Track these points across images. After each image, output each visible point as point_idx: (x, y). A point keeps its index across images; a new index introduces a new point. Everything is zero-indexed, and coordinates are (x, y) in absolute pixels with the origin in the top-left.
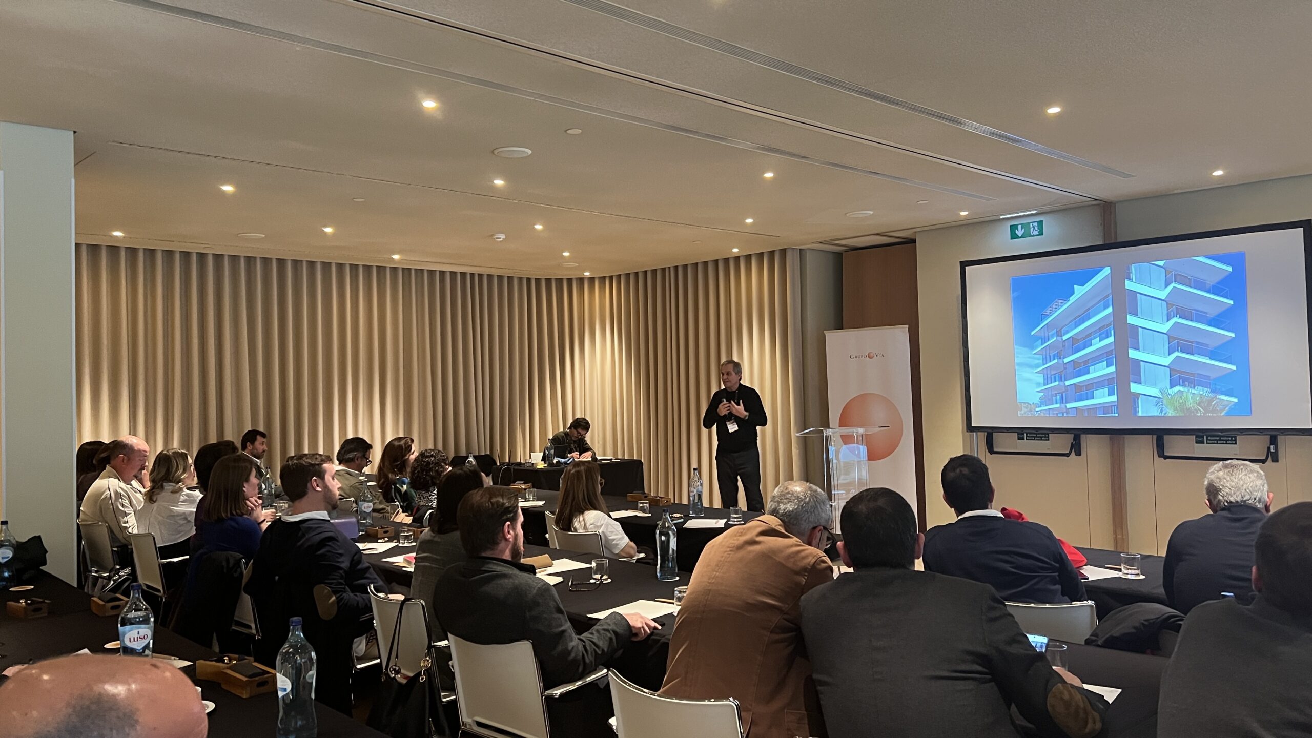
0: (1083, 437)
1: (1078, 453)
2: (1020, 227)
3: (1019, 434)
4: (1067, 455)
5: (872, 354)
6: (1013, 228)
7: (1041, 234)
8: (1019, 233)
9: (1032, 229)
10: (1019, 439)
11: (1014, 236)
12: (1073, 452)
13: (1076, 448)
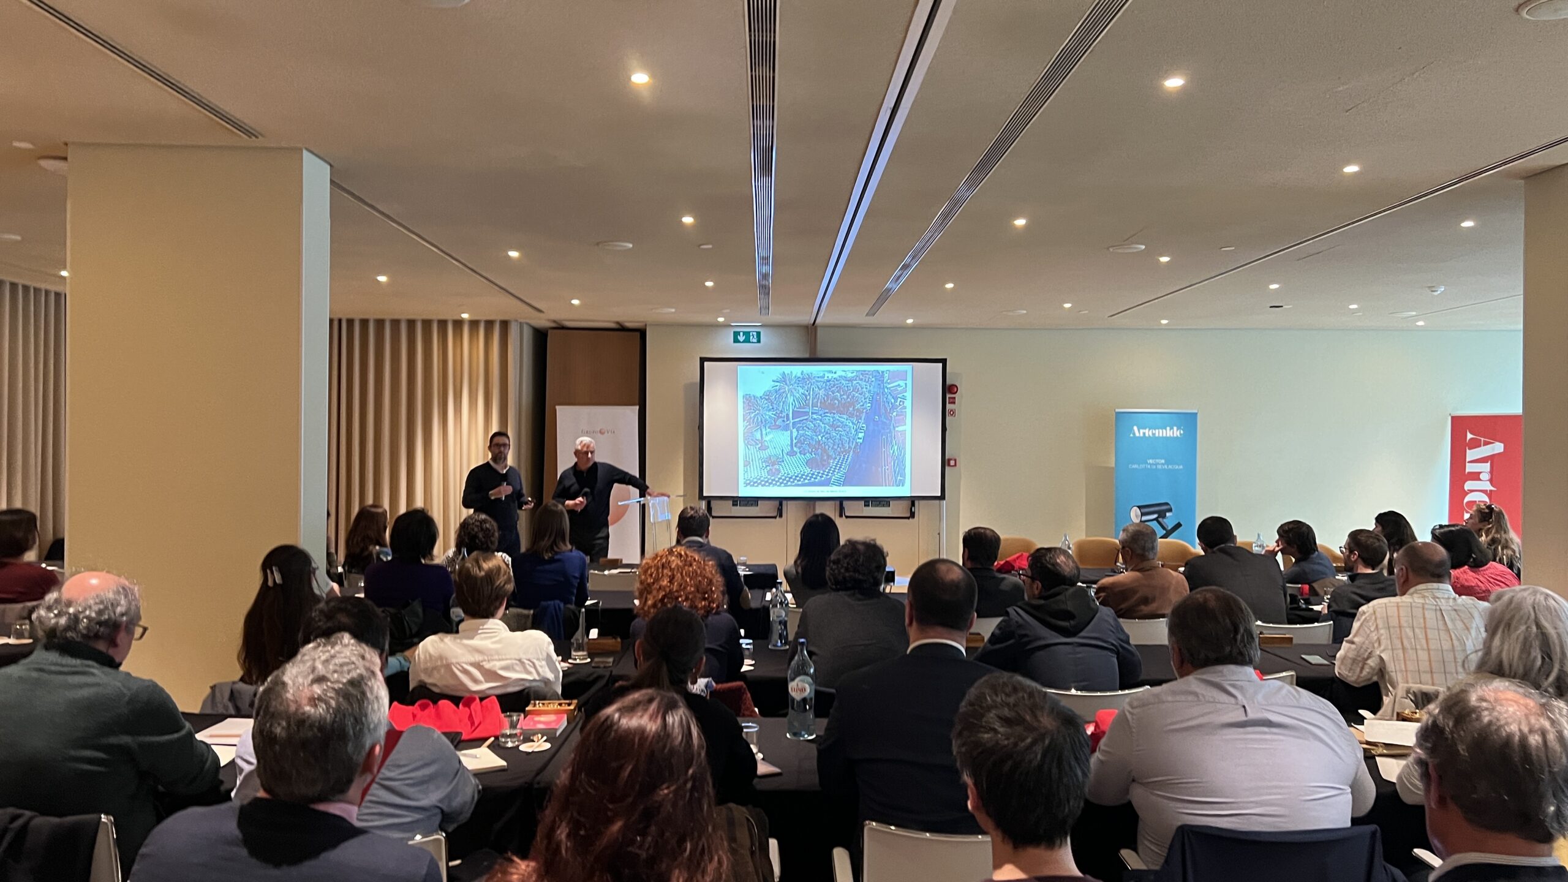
0: (784, 503)
1: (781, 516)
2: (741, 334)
3: (733, 501)
5: (602, 431)
6: (736, 334)
7: (759, 341)
8: (741, 338)
9: (751, 337)
10: (733, 505)
11: (736, 341)
12: (777, 516)
13: (780, 512)
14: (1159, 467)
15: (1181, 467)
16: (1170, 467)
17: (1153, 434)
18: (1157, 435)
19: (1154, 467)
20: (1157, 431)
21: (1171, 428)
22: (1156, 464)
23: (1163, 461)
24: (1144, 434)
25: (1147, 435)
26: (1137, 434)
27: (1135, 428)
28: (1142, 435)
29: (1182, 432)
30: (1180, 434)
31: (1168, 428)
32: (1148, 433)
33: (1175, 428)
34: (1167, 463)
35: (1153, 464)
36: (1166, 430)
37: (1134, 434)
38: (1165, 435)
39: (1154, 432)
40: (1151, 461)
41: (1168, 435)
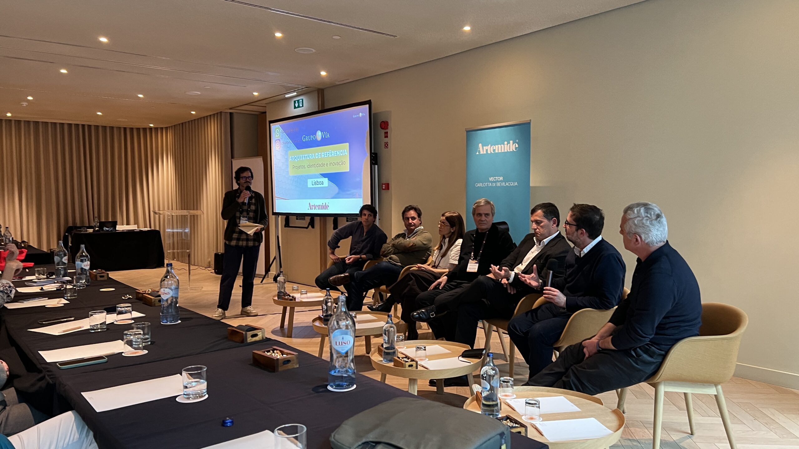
0: (315, 218)
1: (313, 227)
4: (307, 228)
6: (294, 103)
7: (303, 106)
8: (297, 105)
10: (297, 219)
11: (295, 108)
12: (310, 226)
13: (312, 224)
14: (498, 184)
15: (516, 184)
16: (507, 184)
17: (494, 150)
18: (497, 151)
19: (494, 184)
20: (497, 146)
21: (509, 143)
22: (495, 182)
23: (501, 178)
24: (487, 150)
25: (489, 152)
26: (482, 153)
27: (480, 145)
28: (485, 153)
29: (517, 146)
30: (516, 148)
31: (506, 143)
32: (490, 149)
33: (511, 142)
34: (505, 181)
35: (494, 182)
36: (504, 144)
37: (479, 152)
38: (503, 151)
39: (494, 148)
40: (491, 179)
41: (506, 151)
